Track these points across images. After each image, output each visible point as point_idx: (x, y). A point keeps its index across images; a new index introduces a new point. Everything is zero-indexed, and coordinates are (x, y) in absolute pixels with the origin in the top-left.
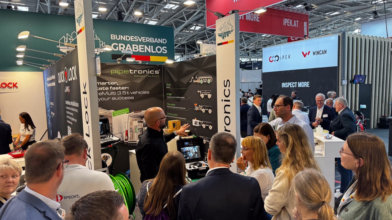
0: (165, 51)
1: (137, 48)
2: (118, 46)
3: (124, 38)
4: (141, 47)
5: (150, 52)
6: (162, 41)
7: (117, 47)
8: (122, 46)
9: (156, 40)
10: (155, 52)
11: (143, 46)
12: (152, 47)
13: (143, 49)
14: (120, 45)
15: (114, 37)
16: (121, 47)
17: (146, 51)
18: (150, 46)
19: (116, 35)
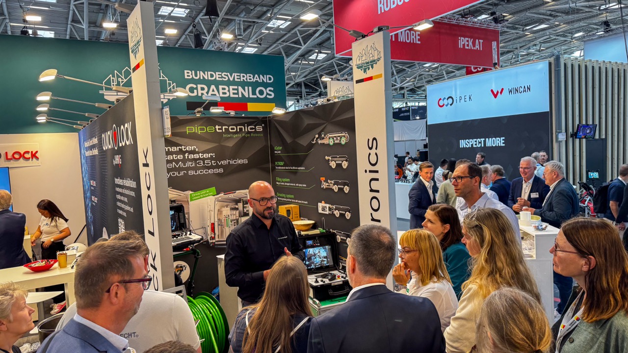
0: (271, 95)
1: (226, 91)
2: (197, 88)
3: (207, 76)
4: (233, 89)
5: (247, 96)
6: (266, 79)
7: (195, 91)
8: (203, 89)
9: (256, 78)
10: (256, 97)
11: (236, 87)
12: (250, 88)
13: (236, 92)
14: (199, 86)
15: (190, 74)
16: (201, 90)
17: (240, 96)
18: (246, 88)
19: (193, 72)
